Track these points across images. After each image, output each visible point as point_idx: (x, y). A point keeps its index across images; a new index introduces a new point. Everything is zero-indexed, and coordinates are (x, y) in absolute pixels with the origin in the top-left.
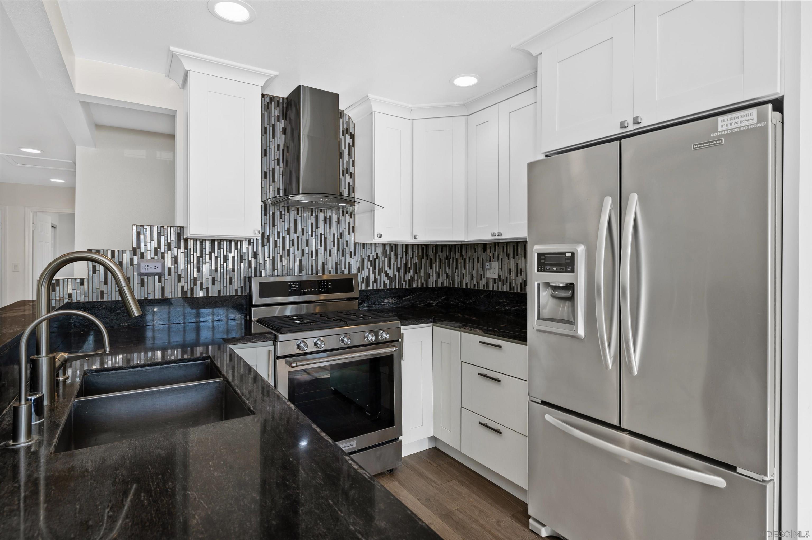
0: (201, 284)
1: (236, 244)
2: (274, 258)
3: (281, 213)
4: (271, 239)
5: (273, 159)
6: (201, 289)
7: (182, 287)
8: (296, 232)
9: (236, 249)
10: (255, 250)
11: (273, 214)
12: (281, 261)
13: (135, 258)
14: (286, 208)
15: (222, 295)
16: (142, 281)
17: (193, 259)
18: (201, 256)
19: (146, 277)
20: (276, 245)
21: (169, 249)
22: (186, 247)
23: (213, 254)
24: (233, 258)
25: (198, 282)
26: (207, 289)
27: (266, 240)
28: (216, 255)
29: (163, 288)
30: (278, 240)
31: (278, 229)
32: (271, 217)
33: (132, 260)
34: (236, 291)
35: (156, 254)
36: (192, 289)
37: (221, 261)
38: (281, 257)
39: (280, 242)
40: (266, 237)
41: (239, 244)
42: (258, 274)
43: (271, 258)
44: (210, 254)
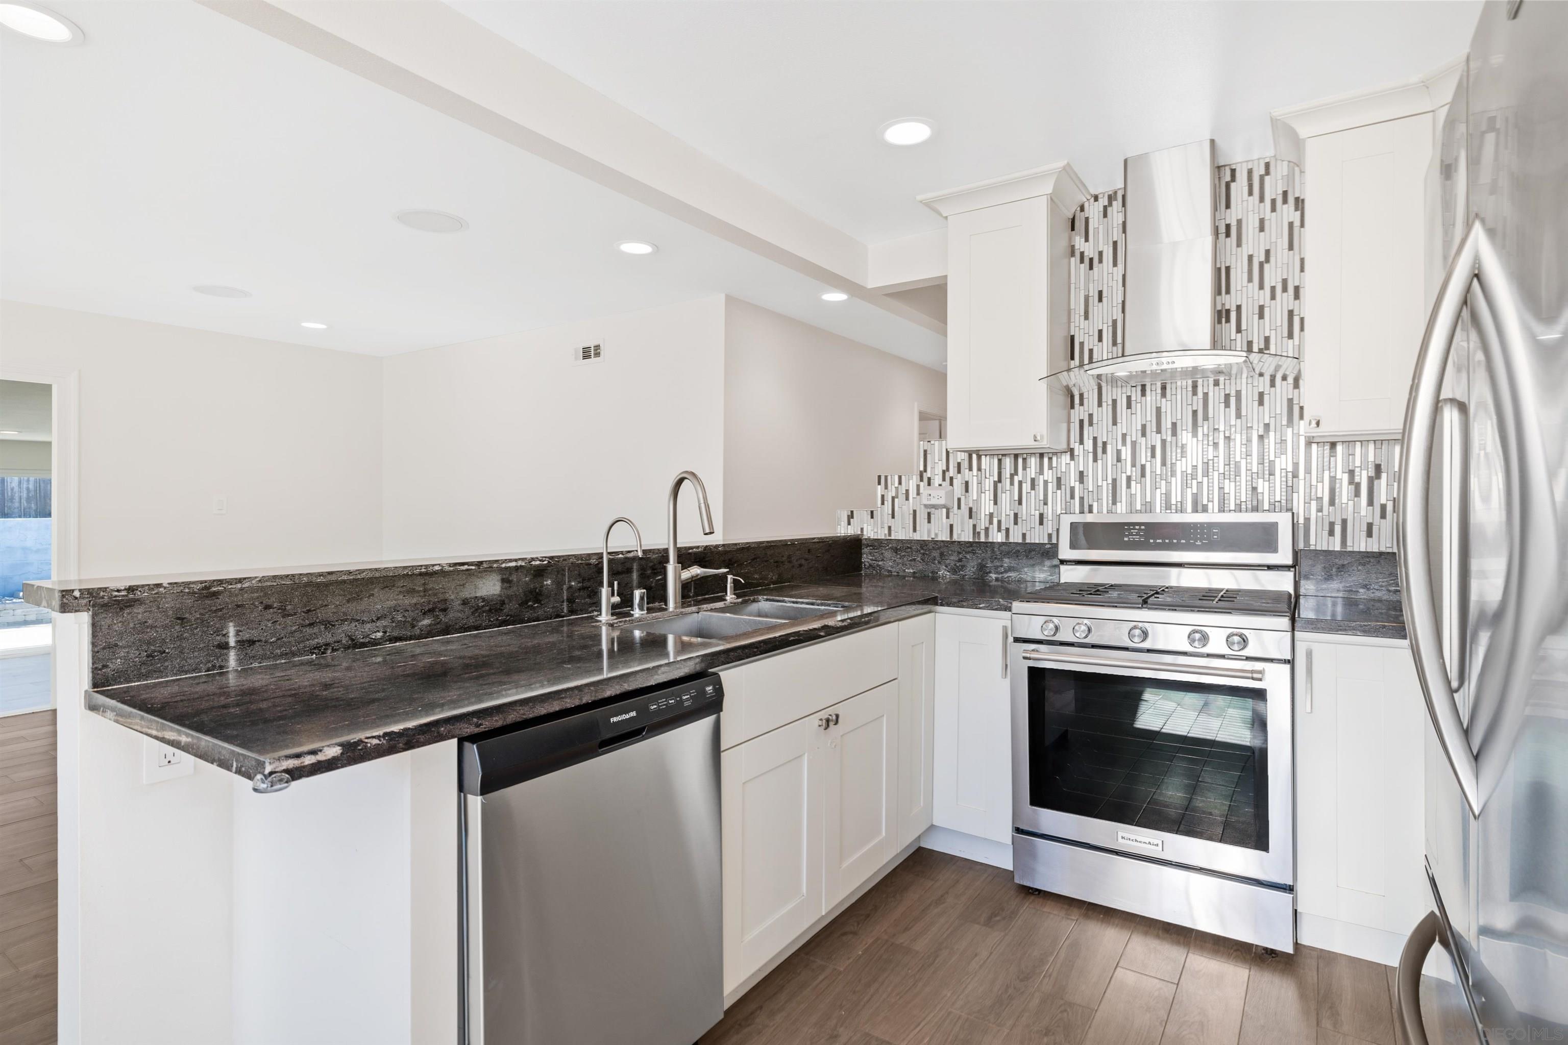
0: (999, 522)
1: (1050, 459)
2: (1114, 481)
3: (1129, 398)
4: (1109, 447)
5: (1115, 304)
6: (999, 530)
7: (974, 526)
8: (1159, 431)
9: (1051, 467)
10: (1081, 469)
11: (1114, 402)
12: (1129, 486)
13: (922, 484)
14: (1139, 388)
15: (1028, 541)
16: (929, 514)
17: (988, 484)
18: (1000, 480)
19: (933, 510)
20: (1119, 460)
21: (959, 472)
22: (979, 469)
23: (1016, 477)
24: (1046, 482)
25: (995, 521)
26: (1007, 530)
27: (1100, 450)
28: (1021, 479)
29: (951, 526)
30: (1123, 449)
31: (1122, 428)
32: (1110, 408)
33: (918, 486)
34: (1050, 536)
35: (944, 480)
36: (987, 529)
37: (1026, 487)
38: (1129, 479)
39: (1126, 453)
40: (1100, 444)
41: (1054, 459)
42: (1086, 509)
43: (1110, 481)
44: (1012, 476)
